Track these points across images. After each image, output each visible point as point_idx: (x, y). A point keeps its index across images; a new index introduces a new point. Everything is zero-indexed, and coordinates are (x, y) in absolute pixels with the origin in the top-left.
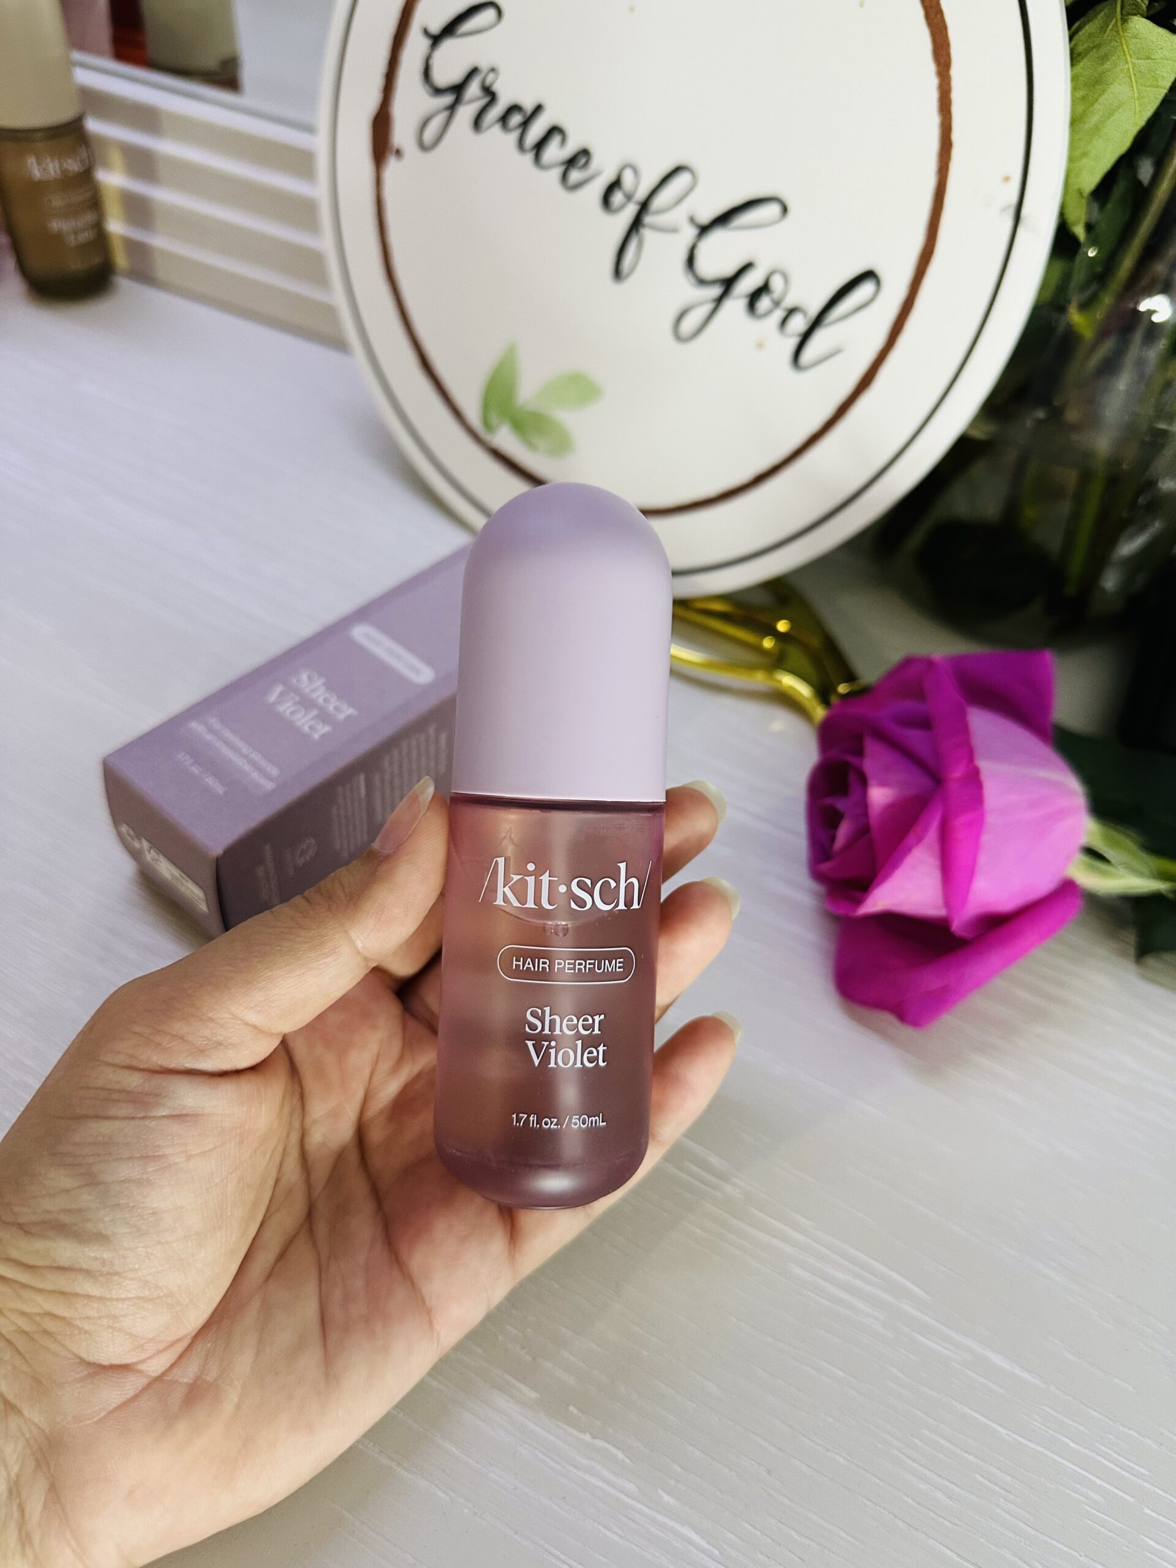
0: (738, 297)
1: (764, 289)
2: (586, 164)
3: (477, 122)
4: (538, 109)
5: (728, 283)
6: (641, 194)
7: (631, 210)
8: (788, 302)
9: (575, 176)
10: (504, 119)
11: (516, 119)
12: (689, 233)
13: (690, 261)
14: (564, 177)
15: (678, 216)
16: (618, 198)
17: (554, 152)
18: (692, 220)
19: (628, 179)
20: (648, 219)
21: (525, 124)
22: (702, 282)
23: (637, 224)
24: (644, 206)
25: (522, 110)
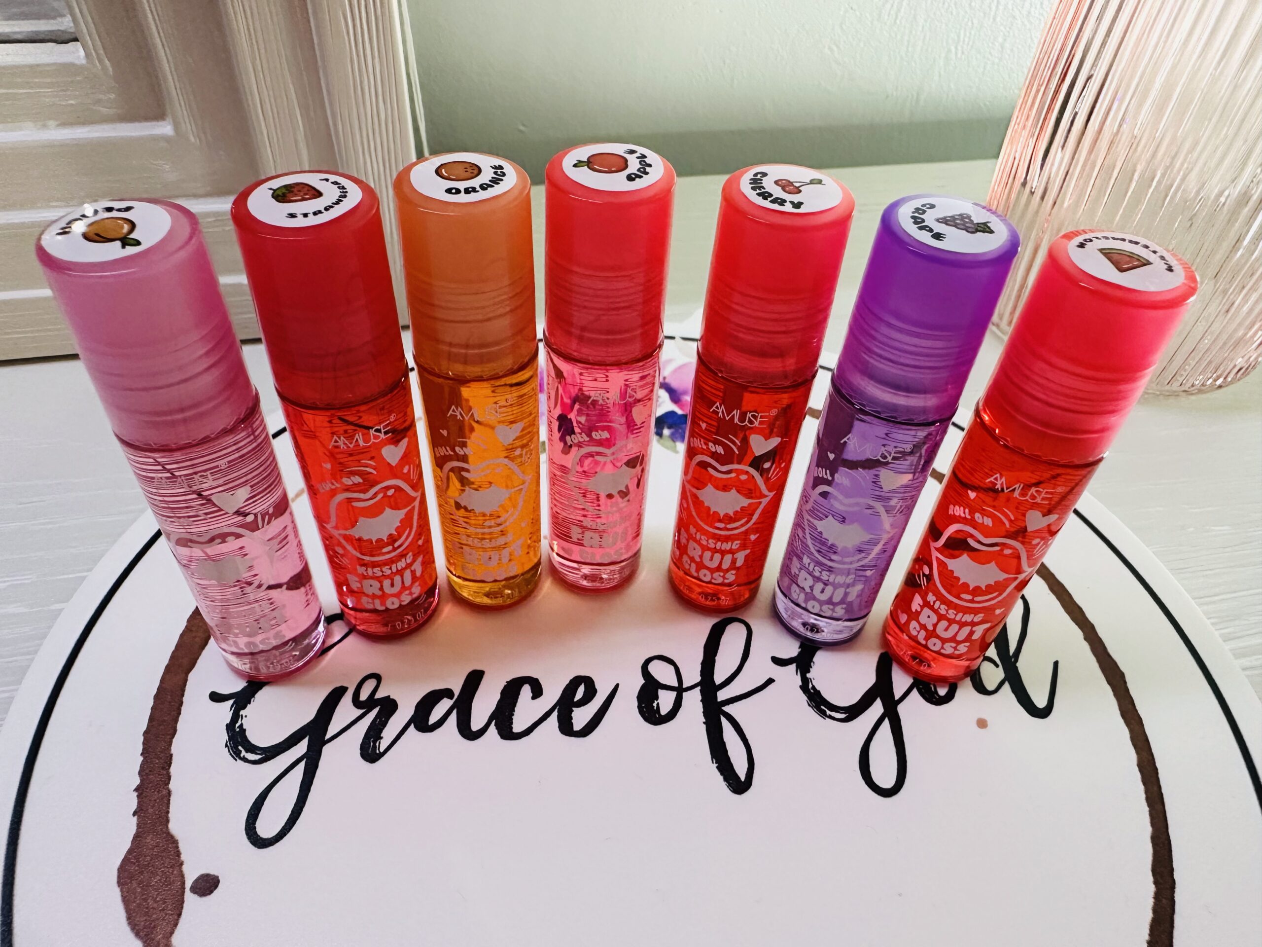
0: (908, 697)
2: (591, 692)
3: (369, 748)
6: (692, 676)
7: (693, 701)
9: (581, 717)
10: (419, 719)
11: (443, 707)
13: (817, 701)
16: (665, 701)
17: (530, 708)
18: (779, 661)
19: (663, 673)
20: (723, 695)
25: (448, 693)
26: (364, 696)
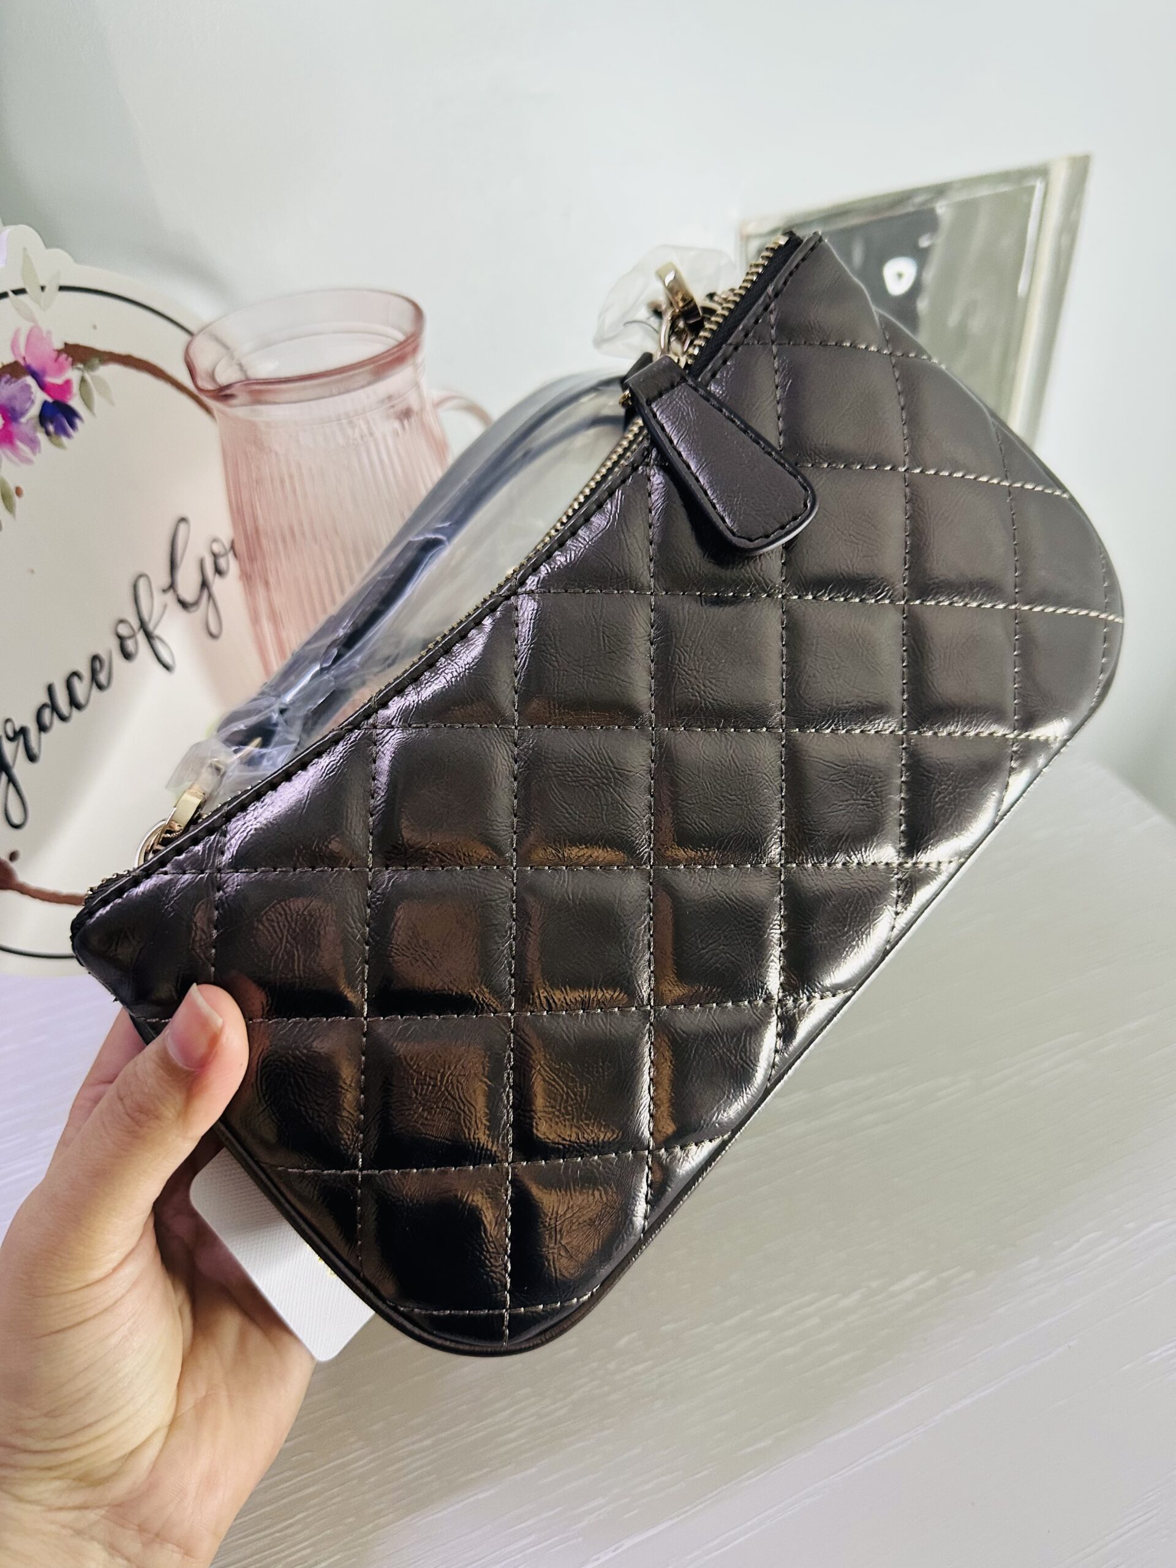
0: (214, 580)
1: (215, 556)
2: (100, 662)
3: (32, 758)
4: (50, 689)
5: (204, 584)
6: (135, 624)
7: (141, 637)
8: (228, 546)
9: (102, 678)
10: (42, 728)
11: (47, 714)
12: (170, 597)
13: (184, 605)
14: (100, 687)
15: (159, 599)
16: (130, 645)
17: (81, 688)
18: (164, 591)
19: (123, 630)
20: (151, 627)
21: (54, 708)
22: (196, 603)
23: (149, 636)
24: (143, 625)
25: (44, 706)
26: (11, 734)
